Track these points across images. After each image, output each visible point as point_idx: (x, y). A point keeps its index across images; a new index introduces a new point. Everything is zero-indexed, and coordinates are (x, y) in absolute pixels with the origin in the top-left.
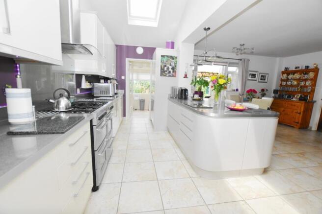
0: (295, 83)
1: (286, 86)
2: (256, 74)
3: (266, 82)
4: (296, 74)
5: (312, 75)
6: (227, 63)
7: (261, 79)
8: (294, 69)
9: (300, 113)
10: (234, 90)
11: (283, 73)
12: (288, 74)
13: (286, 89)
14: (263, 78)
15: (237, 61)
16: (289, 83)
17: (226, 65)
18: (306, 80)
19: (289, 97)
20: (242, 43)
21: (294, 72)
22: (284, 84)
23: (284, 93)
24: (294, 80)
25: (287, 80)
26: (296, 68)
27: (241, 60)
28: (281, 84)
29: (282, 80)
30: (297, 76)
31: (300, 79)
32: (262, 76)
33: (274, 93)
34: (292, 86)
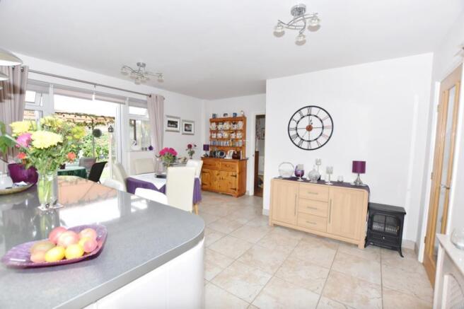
0: (226, 135)
1: (217, 139)
2: (177, 122)
3: (193, 134)
4: (225, 124)
5: (240, 124)
6: (124, 98)
7: (186, 130)
8: (222, 117)
9: (236, 176)
10: (146, 149)
11: (212, 121)
12: (217, 123)
13: (217, 143)
14: (188, 127)
15: (145, 98)
16: (219, 135)
17: (124, 104)
18: (236, 131)
19: (222, 154)
20: (141, 61)
21: (223, 121)
22: (214, 136)
23: (216, 149)
24: (225, 131)
25: (217, 131)
26: (225, 115)
27: (150, 96)
28: (211, 137)
29: (212, 131)
30: (227, 126)
31: (230, 130)
32: (186, 125)
33: (204, 149)
34: (223, 139)
